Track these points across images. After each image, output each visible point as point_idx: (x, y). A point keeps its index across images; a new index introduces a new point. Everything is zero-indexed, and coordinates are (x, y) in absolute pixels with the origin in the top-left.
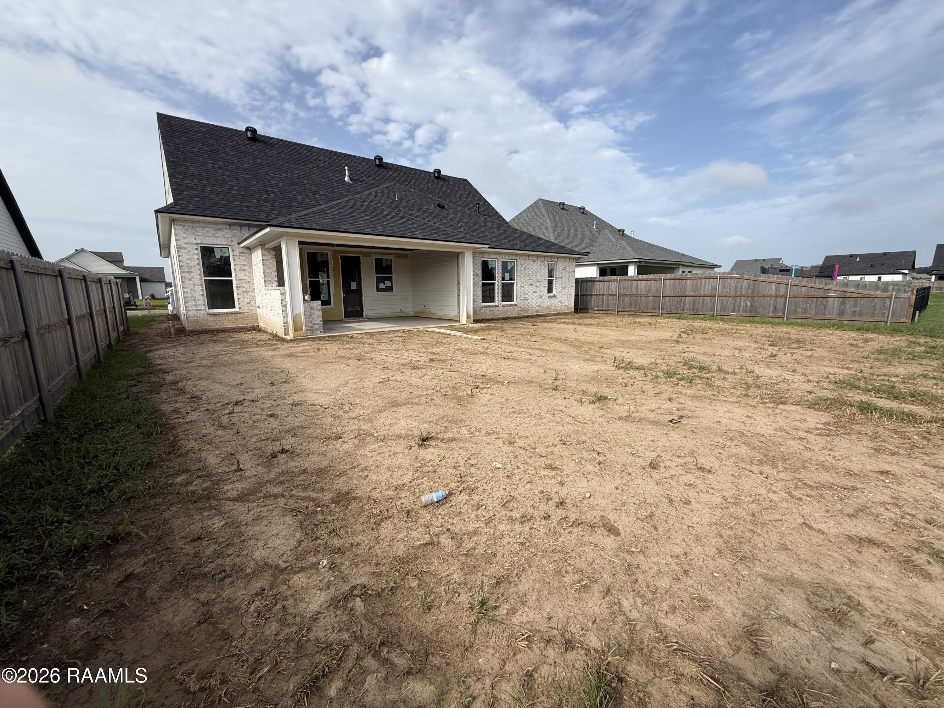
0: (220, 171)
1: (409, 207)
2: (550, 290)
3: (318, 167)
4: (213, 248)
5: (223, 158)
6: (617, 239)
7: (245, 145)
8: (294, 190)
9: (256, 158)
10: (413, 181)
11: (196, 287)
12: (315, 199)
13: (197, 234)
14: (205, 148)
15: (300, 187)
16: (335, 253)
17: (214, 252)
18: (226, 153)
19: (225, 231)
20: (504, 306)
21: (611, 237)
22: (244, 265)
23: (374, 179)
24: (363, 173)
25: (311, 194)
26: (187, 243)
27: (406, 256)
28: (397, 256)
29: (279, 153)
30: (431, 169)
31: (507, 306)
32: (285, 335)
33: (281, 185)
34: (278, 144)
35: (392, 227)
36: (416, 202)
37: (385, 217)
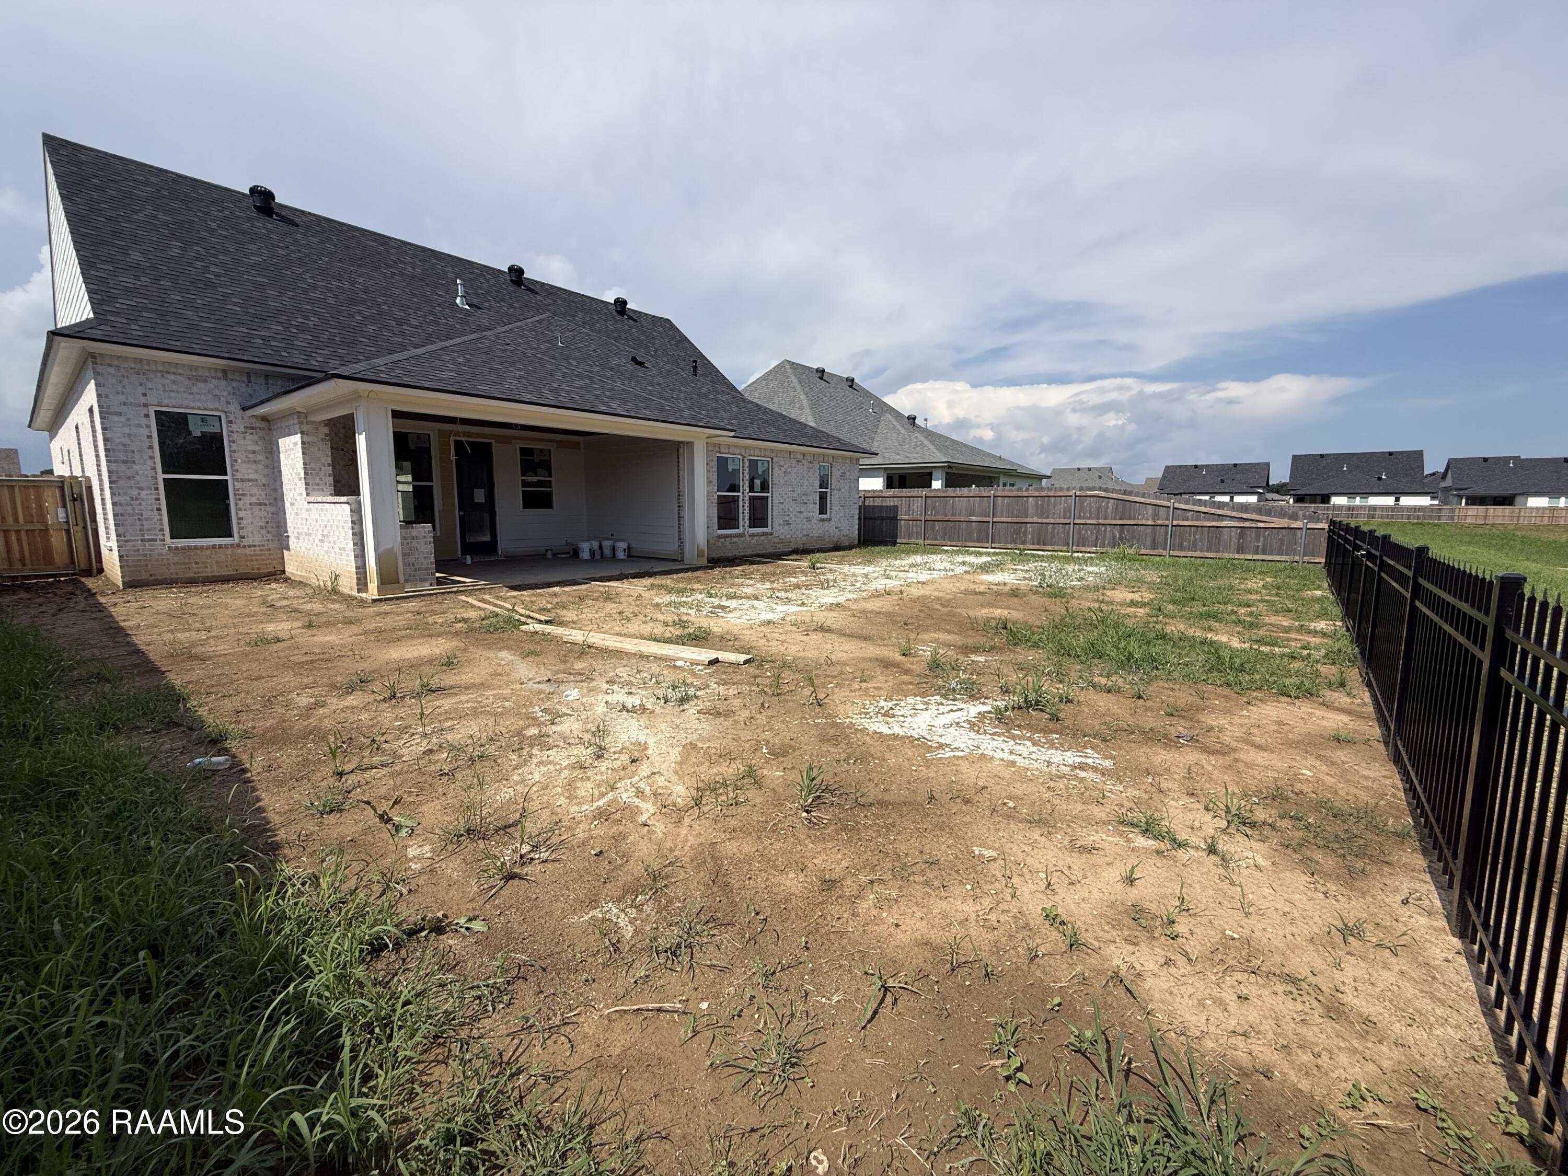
0: (199, 264)
1: (584, 359)
2: (823, 510)
3: (402, 274)
4: (185, 416)
5: (203, 239)
6: (908, 431)
7: (249, 219)
8: (359, 312)
9: (274, 246)
10: (580, 315)
11: (144, 493)
12: (403, 333)
13: (150, 385)
14: (161, 216)
15: (369, 308)
16: (444, 435)
17: (186, 423)
18: (211, 231)
19: (215, 382)
20: (753, 535)
21: (898, 427)
22: (254, 452)
23: (511, 306)
24: (488, 293)
25: (393, 323)
26: (125, 404)
27: (576, 446)
28: (561, 444)
29: (322, 242)
30: (609, 297)
31: (758, 535)
32: (359, 591)
33: (331, 301)
34: (319, 225)
35: (568, 392)
36: (595, 351)
37: (551, 374)
